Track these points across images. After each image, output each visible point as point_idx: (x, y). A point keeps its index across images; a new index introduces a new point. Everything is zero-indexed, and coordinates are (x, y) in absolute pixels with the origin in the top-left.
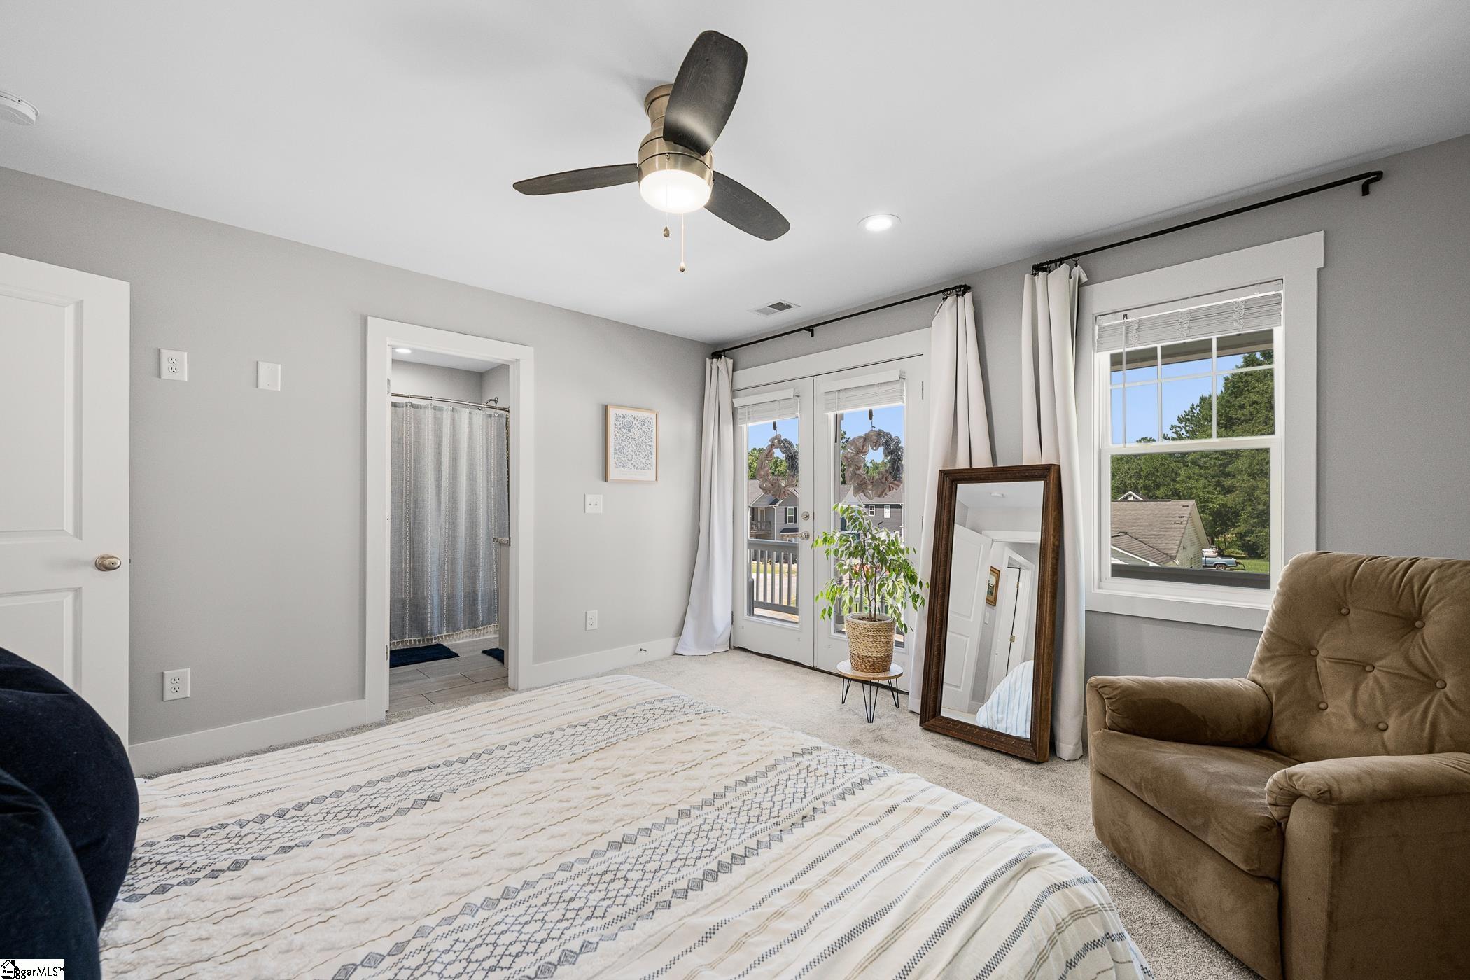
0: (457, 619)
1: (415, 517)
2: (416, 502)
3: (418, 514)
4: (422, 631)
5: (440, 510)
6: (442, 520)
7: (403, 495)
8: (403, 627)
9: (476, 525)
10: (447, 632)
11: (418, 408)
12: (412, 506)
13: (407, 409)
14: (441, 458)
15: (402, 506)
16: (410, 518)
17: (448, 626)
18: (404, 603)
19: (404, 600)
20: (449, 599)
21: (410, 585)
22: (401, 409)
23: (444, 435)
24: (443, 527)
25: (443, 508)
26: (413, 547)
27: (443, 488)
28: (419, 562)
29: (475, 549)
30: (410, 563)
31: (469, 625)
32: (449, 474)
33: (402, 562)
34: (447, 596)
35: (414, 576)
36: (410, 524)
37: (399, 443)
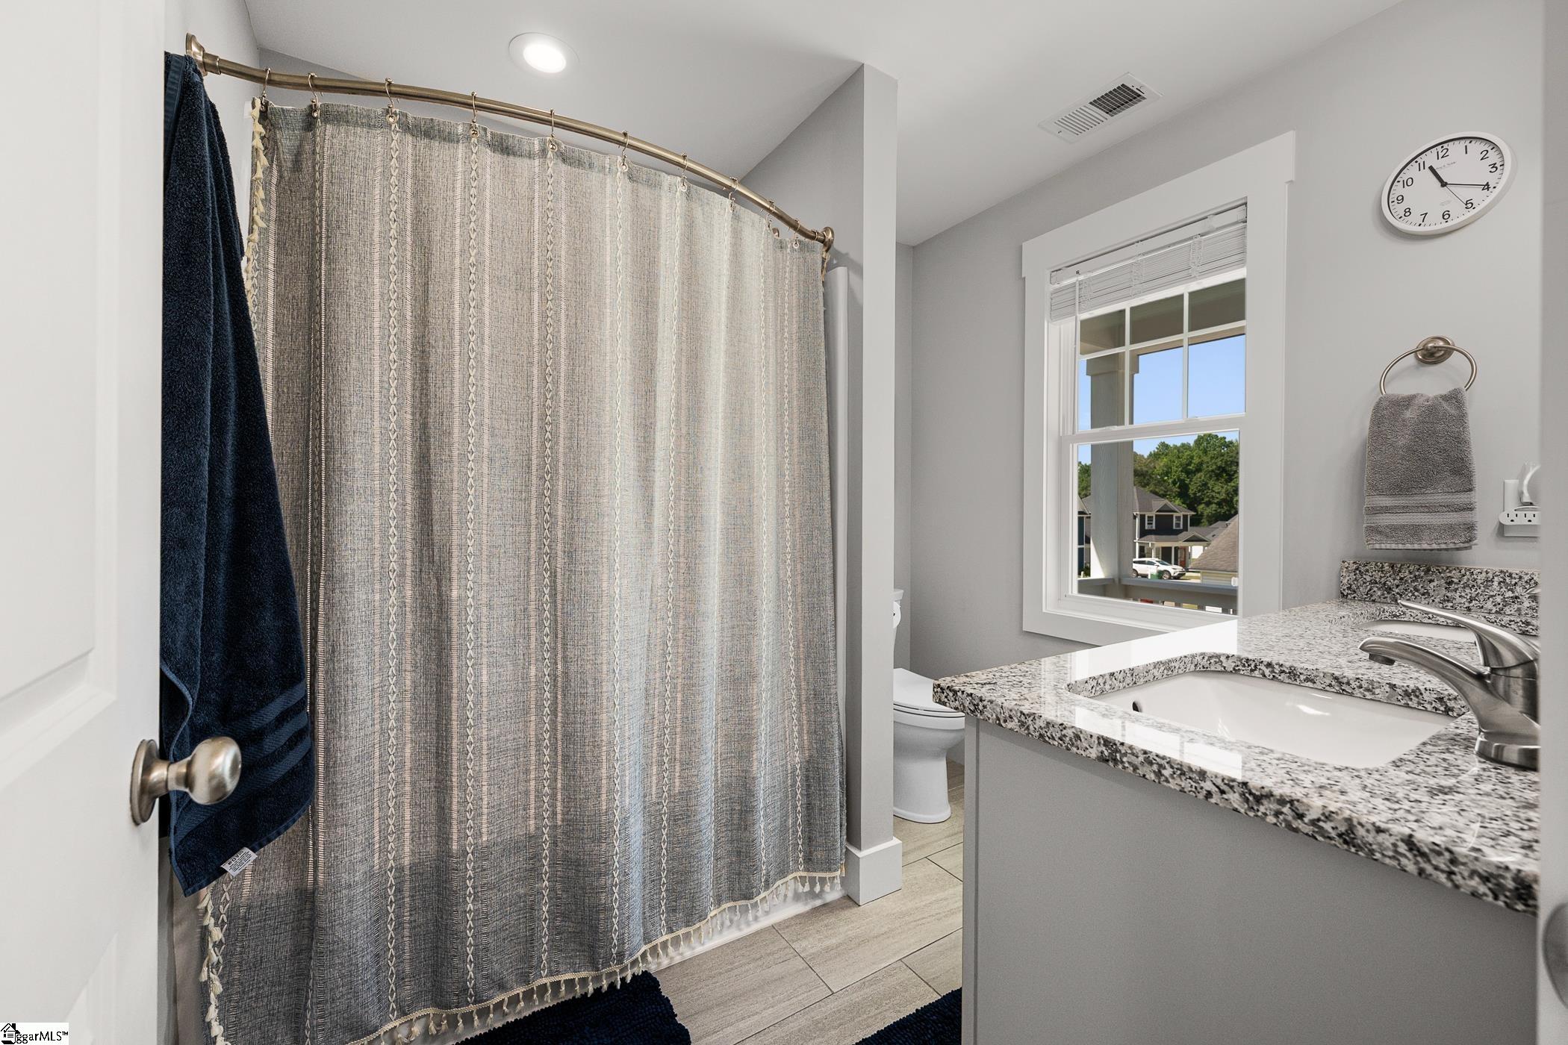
0: (700, 884)
1: (570, 554)
2: (573, 498)
3: (578, 540)
4: (592, 947)
5: (649, 526)
6: (657, 559)
7: (529, 473)
8: (531, 940)
9: (751, 574)
10: (671, 930)
11: (580, 163)
12: (560, 512)
13: (544, 167)
14: (654, 351)
15: (527, 512)
16: (552, 557)
17: (672, 910)
18: (536, 857)
19: (533, 839)
20: (674, 819)
21: (554, 789)
22: (527, 161)
23: (662, 272)
24: (659, 581)
25: (658, 521)
26: (565, 658)
27: (659, 454)
28: (583, 712)
29: (748, 650)
30: (554, 713)
31: (731, 890)
32: (678, 407)
33: (526, 712)
34: (671, 811)
35: (566, 757)
36: (553, 576)
37: (520, 287)
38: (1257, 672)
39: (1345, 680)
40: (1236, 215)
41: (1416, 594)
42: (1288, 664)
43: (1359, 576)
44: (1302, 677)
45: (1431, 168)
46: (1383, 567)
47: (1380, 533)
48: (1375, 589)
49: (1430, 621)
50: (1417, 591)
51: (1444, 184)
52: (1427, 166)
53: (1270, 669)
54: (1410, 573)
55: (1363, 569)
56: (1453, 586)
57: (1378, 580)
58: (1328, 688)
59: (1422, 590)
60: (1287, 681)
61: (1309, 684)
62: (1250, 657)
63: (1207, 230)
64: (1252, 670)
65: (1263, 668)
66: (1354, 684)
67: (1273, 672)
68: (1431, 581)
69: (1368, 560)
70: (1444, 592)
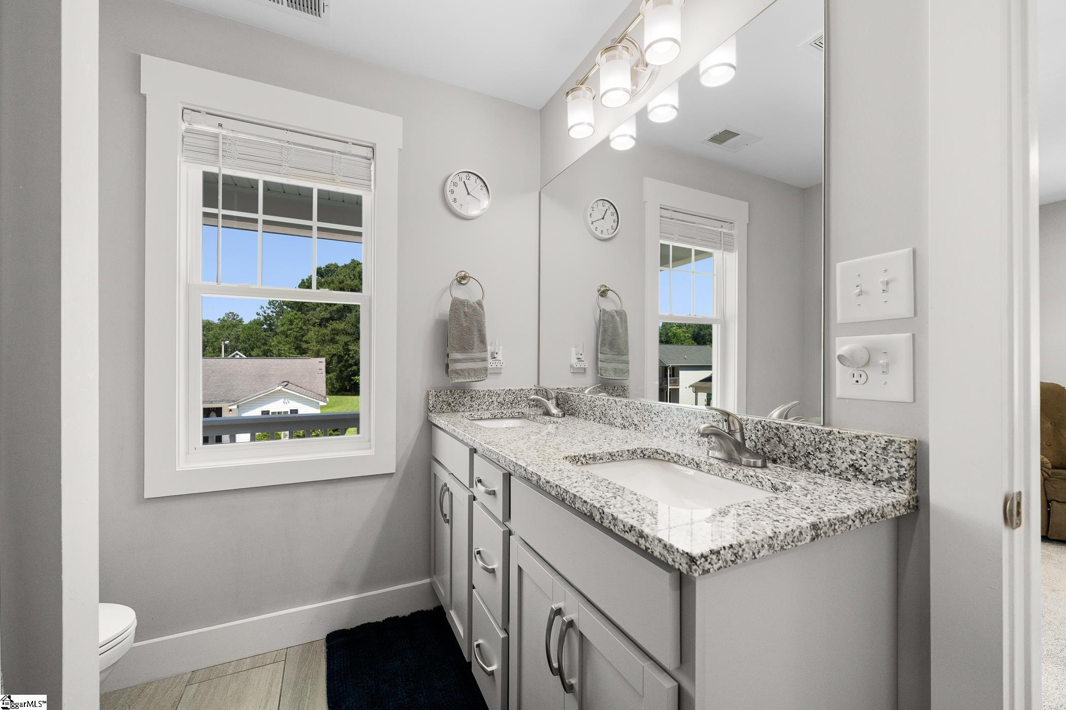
38: (579, 463)
39: (613, 454)
40: (367, 152)
41: (460, 405)
42: (592, 453)
43: (437, 399)
44: (598, 458)
45: (464, 182)
46: (447, 392)
47: (457, 373)
48: (444, 405)
49: (473, 418)
50: (460, 403)
51: (469, 194)
52: (463, 181)
53: (585, 459)
54: (458, 394)
55: (439, 395)
56: (473, 399)
57: (445, 400)
58: (608, 461)
59: (462, 403)
60: (593, 462)
61: (601, 461)
62: (576, 455)
63: (346, 151)
64: (577, 462)
65: (582, 459)
66: (617, 455)
67: (586, 460)
68: (465, 398)
69: (441, 389)
70: (470, 403)
